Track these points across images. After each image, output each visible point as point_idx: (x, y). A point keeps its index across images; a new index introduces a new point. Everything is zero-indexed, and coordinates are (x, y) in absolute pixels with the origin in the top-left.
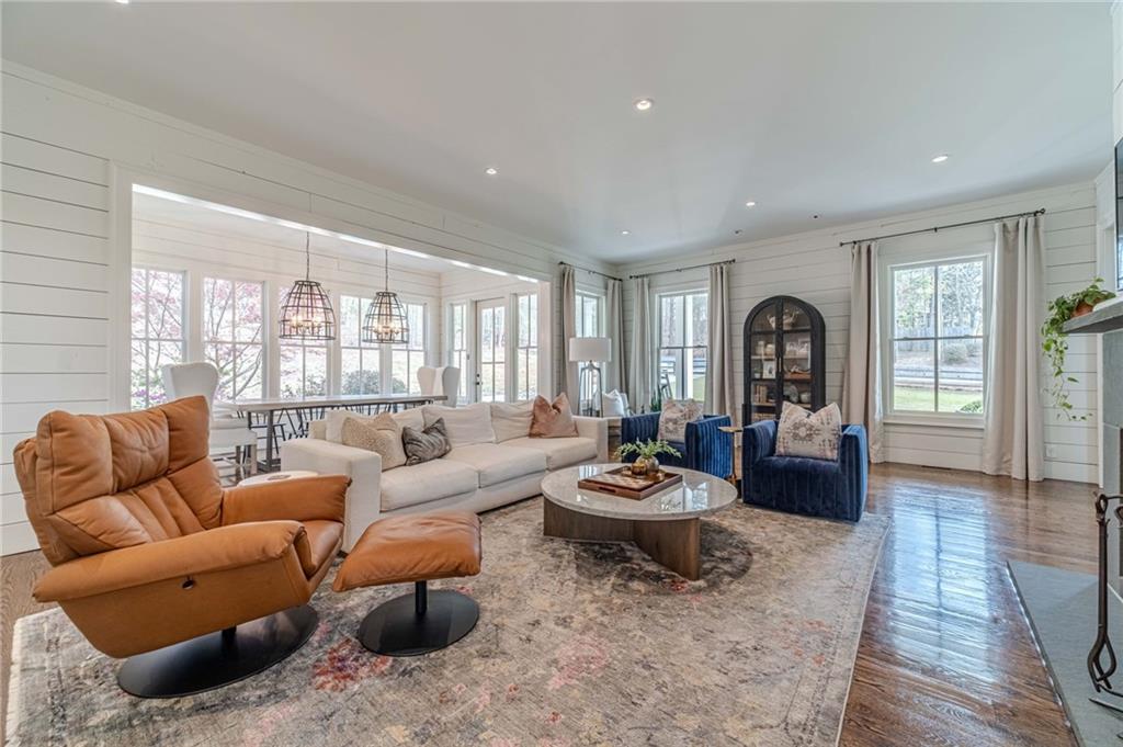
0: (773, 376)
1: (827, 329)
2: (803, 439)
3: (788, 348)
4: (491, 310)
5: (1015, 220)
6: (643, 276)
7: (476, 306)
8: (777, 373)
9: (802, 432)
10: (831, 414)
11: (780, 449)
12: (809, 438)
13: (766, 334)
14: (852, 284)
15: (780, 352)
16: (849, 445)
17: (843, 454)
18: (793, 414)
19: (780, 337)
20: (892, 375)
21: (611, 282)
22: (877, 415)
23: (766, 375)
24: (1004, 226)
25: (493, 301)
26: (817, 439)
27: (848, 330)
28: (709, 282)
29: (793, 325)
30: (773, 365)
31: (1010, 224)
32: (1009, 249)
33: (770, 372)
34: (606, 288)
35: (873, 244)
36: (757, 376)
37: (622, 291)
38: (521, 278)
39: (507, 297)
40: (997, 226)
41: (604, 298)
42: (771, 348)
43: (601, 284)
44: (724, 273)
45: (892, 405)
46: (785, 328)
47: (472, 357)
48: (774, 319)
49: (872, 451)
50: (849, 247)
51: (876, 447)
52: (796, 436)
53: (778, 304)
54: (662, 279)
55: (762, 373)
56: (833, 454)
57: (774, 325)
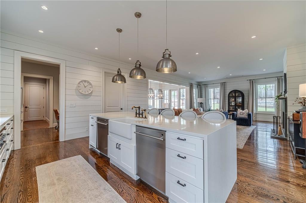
0: (234, 105)
1: (245, 95)
2: (242, 115)
3: (237, 99)
4: (174, 92)
5: (280, 77)
6: (205, 85)
7: (170, 91)
8: (235, 104)
9: (242, 113)
10: (246, 111)
11: (238, 116)
12: (243, 114)
13: (233, 97)
14: (249, 87)
15: (235, 100)
16: (249, 115)
17: (248, 117)
18: (240, 111)
19: (235, 97)
20: (257, 104)
21: (199, 86)
22: (255, 112)
23: (232, 104)
24: (278, 78)
25: (174, 90)
26: (244, 115)
27: (249, 96)
28: (220, 86)
29: (238, 95)
30: (234, 103)
31: (279, 78)
32: (279, 82)
33: (233, 104)
34: (198, 87)
35: (254, 81)
36: (231, 105)
37: (201, 87)
38: (181, 86)
39: (178, 89)
40: (277, 78)
41: (197, 89)
42: (233, 99)
43: (197, 86)
44: (223, 85)
45: (257, 110)
46: (236, 96)
47: (170, 101)
48: (234, 94)
49: (253, 118)
50: (249, 81)
51: (254, 118)
52: (240, 114)
53: (235, 91)
54: (209, 85)
55: (231, 104)
56: (247, 117)
57: (234, 95)
